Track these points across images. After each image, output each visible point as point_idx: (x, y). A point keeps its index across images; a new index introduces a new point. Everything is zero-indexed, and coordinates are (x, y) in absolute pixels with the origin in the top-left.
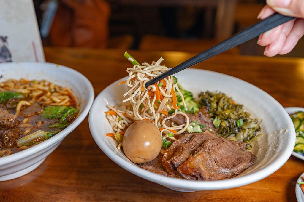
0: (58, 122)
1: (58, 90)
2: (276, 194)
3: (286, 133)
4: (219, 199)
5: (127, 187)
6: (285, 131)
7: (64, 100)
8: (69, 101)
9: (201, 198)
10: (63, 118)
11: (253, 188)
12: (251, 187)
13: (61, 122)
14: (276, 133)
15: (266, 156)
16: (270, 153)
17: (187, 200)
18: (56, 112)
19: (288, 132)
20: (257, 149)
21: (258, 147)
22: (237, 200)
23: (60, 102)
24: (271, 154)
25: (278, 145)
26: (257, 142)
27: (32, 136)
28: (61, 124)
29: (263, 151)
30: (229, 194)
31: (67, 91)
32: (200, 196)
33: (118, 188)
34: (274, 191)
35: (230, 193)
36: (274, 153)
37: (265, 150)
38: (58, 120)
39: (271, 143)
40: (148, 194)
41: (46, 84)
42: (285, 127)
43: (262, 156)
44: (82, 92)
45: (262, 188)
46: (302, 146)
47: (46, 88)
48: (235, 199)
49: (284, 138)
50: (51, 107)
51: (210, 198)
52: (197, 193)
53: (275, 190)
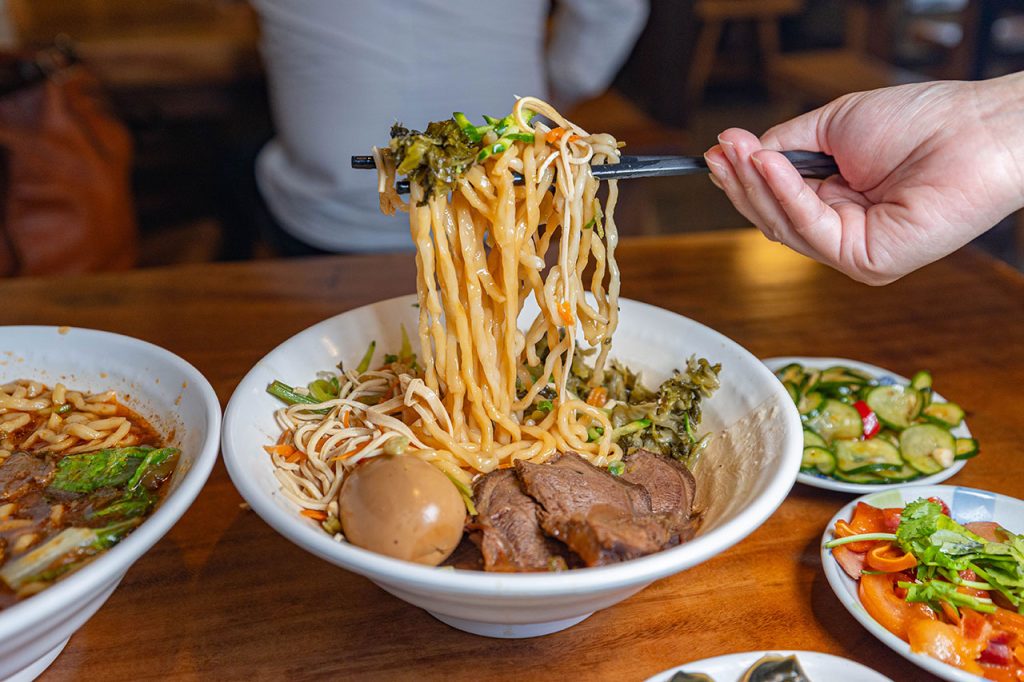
0: (120, 497)
1: (80, 404)
2: (777, 590)
3: (774, 415)
4: (635, 636)
5: (368, 658)
6: (772, 410)
7: (114, 430)
8: (131, 432)
9: (585, 643)
10: (132, 481)
11: (714, 588)
12: (708, 586)
13: (128, 496)
14: (747, 422)
15: (739, 483)
16: (749, 474)
17: (549, 655)
18: (101, 468)
19: (781, 413)
20: (709, 474)
21: (710, 470)
22: (682, 627)
23: (104, 439)
24: (752, 475)
25: (764, 448)
26: (703, 457)
27: (52, 551)
28: (130, 501)
29: (727, 475)
30: (655, 617)
31: (110, 402)
32: (581, 638)
33: (338, 667)
34: (768, 585)
35: (659, 614)
36: (757, 471)
37: (733, 471)
38: (115, 493)
39: (742, 449)
40: (433, 666)
41: (33, 391)
42: (770, 402)
43: (727, 486)
44: (169, 398)
45: (737, 584)
46: (813, 454)
47: (40, 405)
48: (674, 625)
49: (774, 429)
50: (80, 456)
51: (610, 638)
52: (572, 631)
53: (771, 580)
